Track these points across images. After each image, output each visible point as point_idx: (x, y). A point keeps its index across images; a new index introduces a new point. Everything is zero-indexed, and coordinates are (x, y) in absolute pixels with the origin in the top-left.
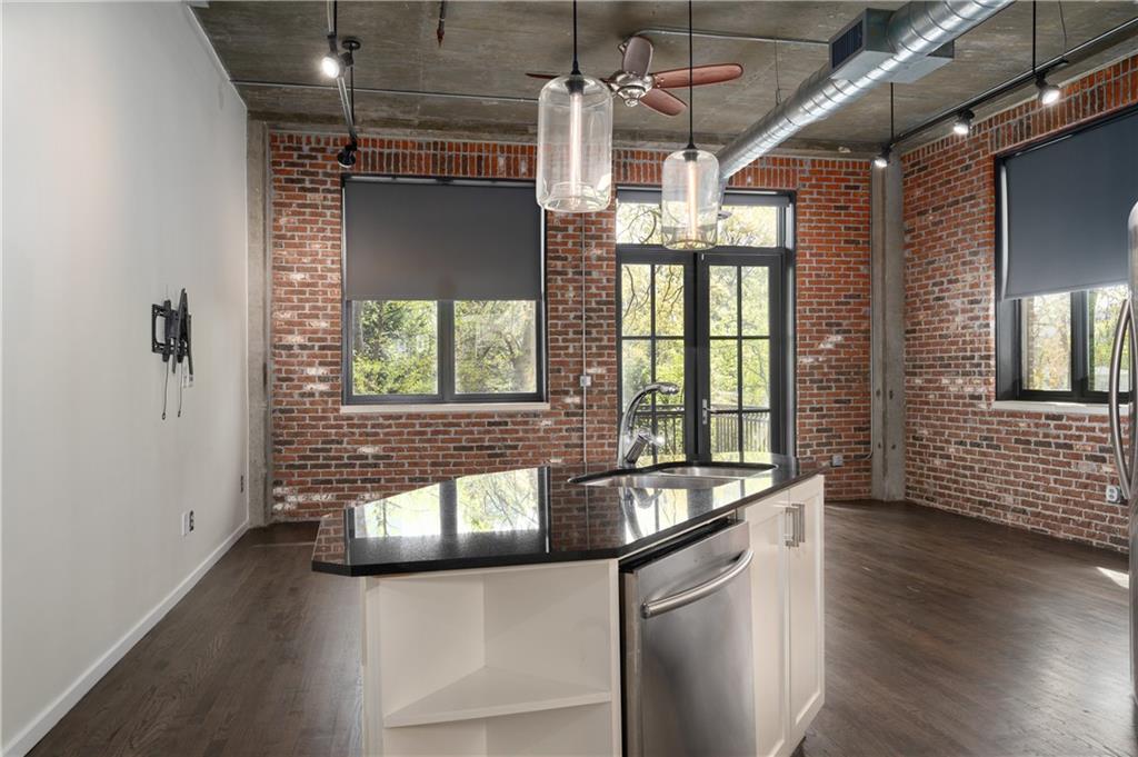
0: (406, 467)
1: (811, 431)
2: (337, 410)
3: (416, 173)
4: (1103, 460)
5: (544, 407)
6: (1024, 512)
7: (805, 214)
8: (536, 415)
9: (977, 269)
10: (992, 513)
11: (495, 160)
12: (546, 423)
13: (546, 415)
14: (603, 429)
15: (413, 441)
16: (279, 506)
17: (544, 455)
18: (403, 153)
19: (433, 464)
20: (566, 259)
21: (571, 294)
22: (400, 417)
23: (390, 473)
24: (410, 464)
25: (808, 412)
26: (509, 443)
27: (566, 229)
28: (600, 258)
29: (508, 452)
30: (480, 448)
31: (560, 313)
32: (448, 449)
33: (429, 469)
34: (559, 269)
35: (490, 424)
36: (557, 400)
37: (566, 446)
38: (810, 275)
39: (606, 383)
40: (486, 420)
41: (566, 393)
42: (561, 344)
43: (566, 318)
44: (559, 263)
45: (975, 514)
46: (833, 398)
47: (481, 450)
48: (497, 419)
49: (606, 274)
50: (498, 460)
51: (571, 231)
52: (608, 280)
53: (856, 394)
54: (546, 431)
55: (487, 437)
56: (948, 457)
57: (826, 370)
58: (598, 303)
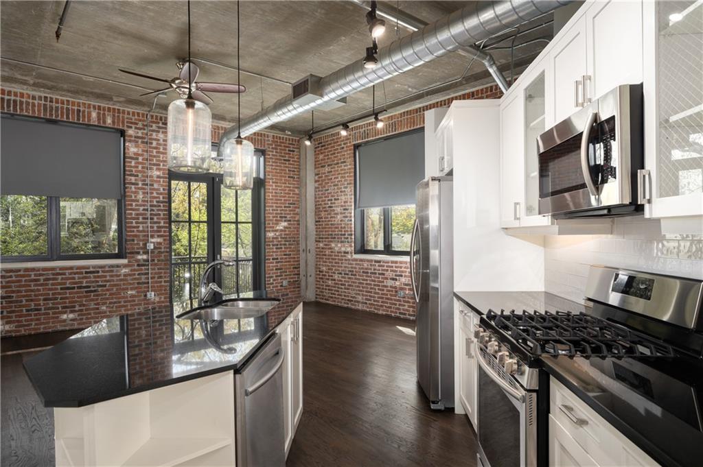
0: (24, 302)
1: (273, 270)
3: (30, 114)
4: (396, 280)
5: (125, 261)
6: (366, 303)
7: (269, 162)
8: (118, 266)
9: (347, 195)
10: (353, 305)
11: (89, 114)
12: (124, 271)
13: (125, 266)
14: (161, 273)
15: (30, 286)
17: (124, 289)
18: (20, 101)
19: (45, 300)
20: (137, 176)
21: (140, 196)
22: (20, 270)
23: (11, 307)
24: (27, 301)
25: (271, 260)
26: (100, 283)
27: (137, 159)
28: (158, 177)
29: (100, 289)
30: (80, 288)
31: (134, 207)
32: (57, 289)
33: (42, 303)
34: (133, 181)
35: (86, 273)
36: (133, 257)
37: (138, 283)
38: (272, 193)
39: (163, 247)
40: (84, 271)
41: (138, 253)
42: (134, 225)
43: (138, 210)
44: (133, 178)
45: (346, 305)
46: (283, 253)
47: (81, 289)
48: (91, 269)
49: (162, 186)
50: (92, 294)
51: (140, 160)
52: (164, 189)
53: (294, 251)
54: (125, 275)
55: (85, 281)
56: (335, 280)
57: (280, 239)
58: (157, 202)
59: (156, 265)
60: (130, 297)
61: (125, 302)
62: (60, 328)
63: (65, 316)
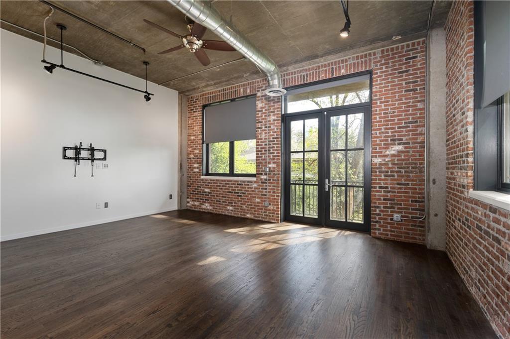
2: (200, 177)
3: (218, 101)
5: (254, 179)
7: (377, 81)
8: (251, 182)
11: (240, 90)
12: (255, 185)
13: (255, 182)
14: (274, 189)
15: (217, 189)
16: (188, 204)
17: (254, 197)
18: (216, 95)
21: (263, 136)
22: (214, 180)
23: (212, 198)
24: (216, 196)
25: (378, 189)
26: (243, 192)
27: (262, 111)
28: (274, 120)
29: (243, 195)
30: (235, 193)
32: (226, 192)
33: (221, 198)
34: (260, 126)
35: (238, 184)
36: (259, 177)
37: (261, 195)
39: (276, 170)
40: (236, 183)
41: (262, 174)
42: (260, 155)
43: (262, 145)
44: (260, 124)
46: (396, 182)
48: (240, 183)
49: (276, 126)
50: (240, 197)
51: (264, 111)
52: (277, 129)
54: (255, 188)
55: (237, 189)
56: (456, 228)
57: (390, 166)
58: (273, 138)
59: (272, 183)
60: (257, 203)
61: (254, 205)
62: (227, 214)
63: (228, 208)
